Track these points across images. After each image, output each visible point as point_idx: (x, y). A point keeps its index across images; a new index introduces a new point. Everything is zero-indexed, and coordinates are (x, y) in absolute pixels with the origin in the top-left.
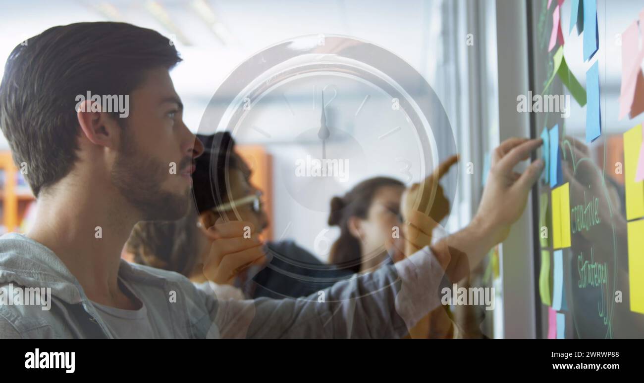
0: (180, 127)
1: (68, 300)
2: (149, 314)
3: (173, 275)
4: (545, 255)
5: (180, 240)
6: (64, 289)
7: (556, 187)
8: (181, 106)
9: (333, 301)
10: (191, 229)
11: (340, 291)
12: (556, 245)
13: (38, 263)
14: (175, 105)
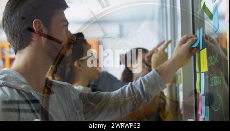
0: (67, 31)
1: (26, 91)
2: (57, 96)
3: (66, 83)
4: (198, 75)
5: (68, 70)
6: (24, 87)
7: (202, 50)
8: (68, 23)
9: (123, 91)
10: (72, 67)
11: (125, 88)
12: (202, 71)
13: (15, 79)
14: (66, 23)
